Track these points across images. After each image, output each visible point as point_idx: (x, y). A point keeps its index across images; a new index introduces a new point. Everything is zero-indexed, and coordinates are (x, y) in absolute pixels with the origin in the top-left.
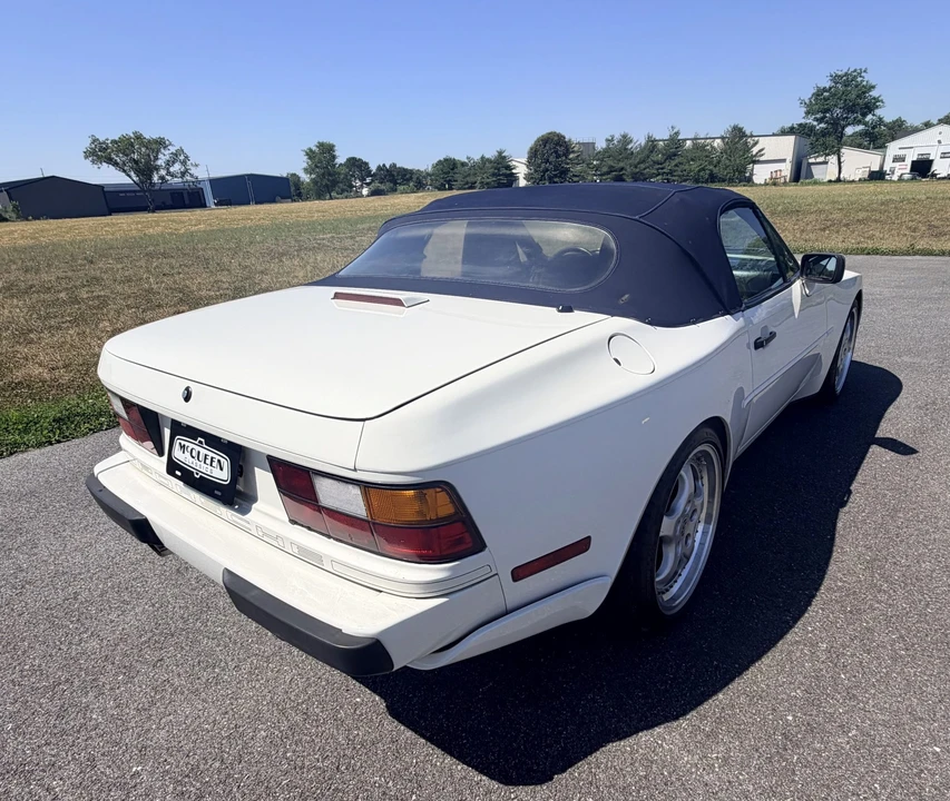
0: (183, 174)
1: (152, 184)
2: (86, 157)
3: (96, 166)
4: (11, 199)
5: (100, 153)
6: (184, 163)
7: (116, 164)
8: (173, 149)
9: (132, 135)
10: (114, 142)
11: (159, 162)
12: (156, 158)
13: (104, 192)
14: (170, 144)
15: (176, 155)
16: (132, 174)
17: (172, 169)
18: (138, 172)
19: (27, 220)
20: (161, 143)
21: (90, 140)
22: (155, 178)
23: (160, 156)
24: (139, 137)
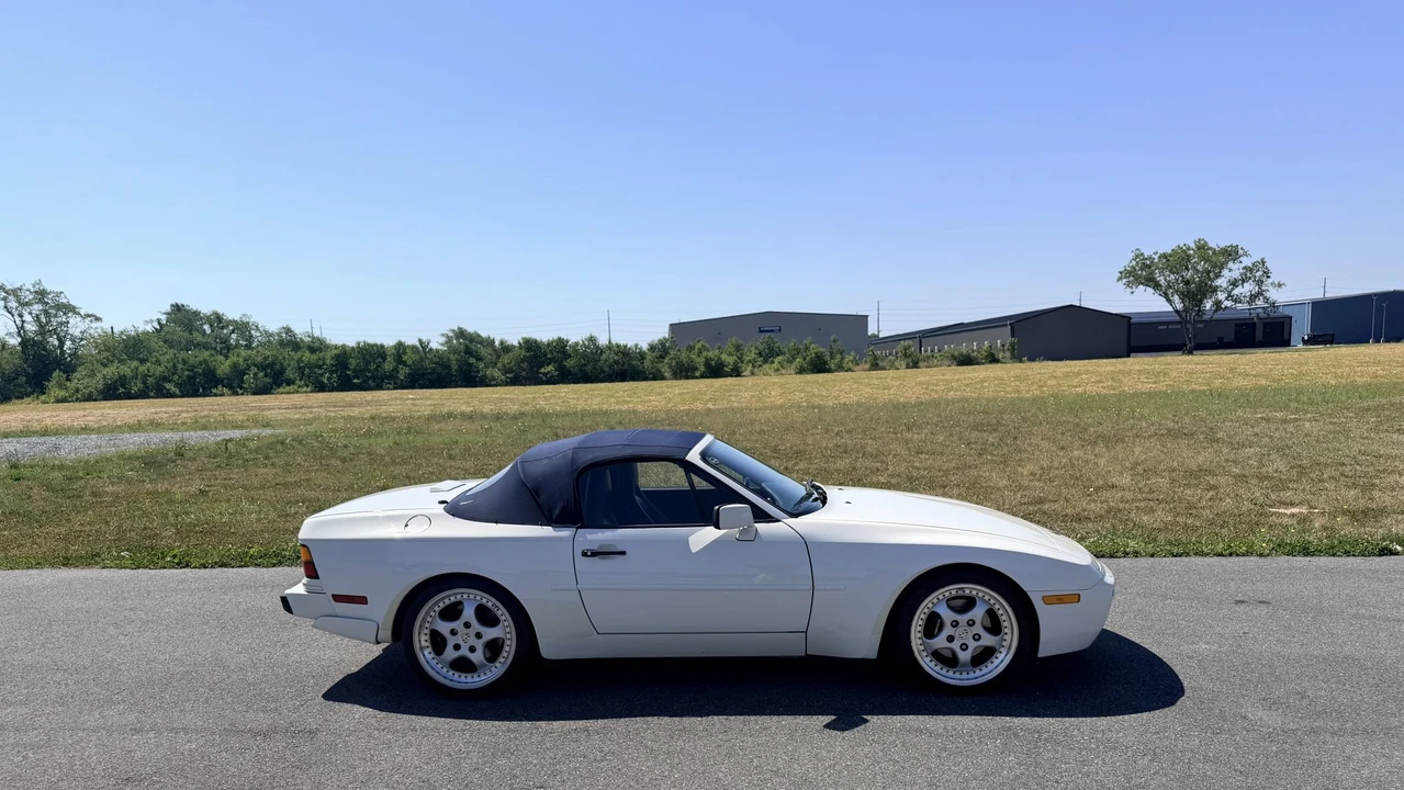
0: (1253, 297)
1: (1200, 312)
2: (1120, 279)
3: (1129, 290)
4: (1013, 336)
5: (1141, 273)
6: (1260, 283)
7: (1157, 286)
8: (1247, 262)
9: (1193, 246)
10: (1164, 256)
11: (1222, 282)
12: (1218, 276)
13: (1130, 325)
14: (1246, 254)
15: (1251, 270)
16: (1176, 298)
17: (1237, 291)
18: (1184, 296)
19: (1021, 361)
20: (1232, 253)
21: (1131, 256)
22: (1208, 305)
23: (1225, 272)
24: (1202, 247)
